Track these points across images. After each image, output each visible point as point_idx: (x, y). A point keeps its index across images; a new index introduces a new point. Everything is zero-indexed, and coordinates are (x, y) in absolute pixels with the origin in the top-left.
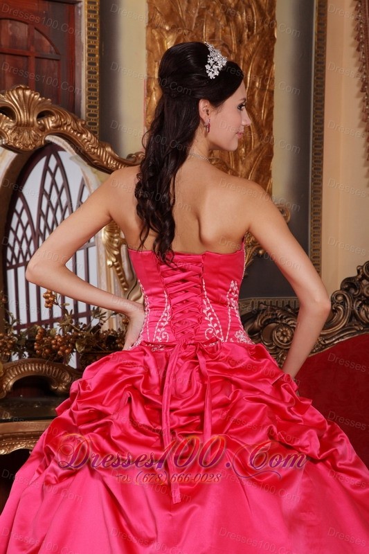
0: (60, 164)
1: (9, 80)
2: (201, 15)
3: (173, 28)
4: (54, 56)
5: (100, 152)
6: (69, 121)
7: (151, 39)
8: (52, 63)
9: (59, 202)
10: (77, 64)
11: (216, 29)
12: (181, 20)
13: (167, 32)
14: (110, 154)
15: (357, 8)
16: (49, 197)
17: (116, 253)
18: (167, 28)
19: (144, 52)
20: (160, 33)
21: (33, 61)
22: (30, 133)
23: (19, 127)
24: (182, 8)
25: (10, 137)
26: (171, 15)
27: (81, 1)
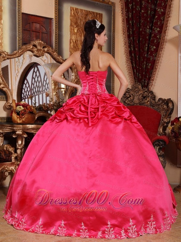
0: (38, 70)
3: (77, 26)
4: (46, 32)
5: (58, 58)
6: (51, 49)
7: (71, 29)
8: (45, 34)
9: (38, 80)
10: (52, 35)
12: (79, 24)
13: (75, 27)
14: (61, 59)
15: (123, 24)
16: (35, 79)
17: (56, 91)
18: (75, 26)
19: (69, 32)
20: (73, 27)
21: (41, 33)
22: (41, 52)
23: (38, 50)
24: (79, 21)
25: (36, 53)
26: (76, 23)
27: (53, 19)
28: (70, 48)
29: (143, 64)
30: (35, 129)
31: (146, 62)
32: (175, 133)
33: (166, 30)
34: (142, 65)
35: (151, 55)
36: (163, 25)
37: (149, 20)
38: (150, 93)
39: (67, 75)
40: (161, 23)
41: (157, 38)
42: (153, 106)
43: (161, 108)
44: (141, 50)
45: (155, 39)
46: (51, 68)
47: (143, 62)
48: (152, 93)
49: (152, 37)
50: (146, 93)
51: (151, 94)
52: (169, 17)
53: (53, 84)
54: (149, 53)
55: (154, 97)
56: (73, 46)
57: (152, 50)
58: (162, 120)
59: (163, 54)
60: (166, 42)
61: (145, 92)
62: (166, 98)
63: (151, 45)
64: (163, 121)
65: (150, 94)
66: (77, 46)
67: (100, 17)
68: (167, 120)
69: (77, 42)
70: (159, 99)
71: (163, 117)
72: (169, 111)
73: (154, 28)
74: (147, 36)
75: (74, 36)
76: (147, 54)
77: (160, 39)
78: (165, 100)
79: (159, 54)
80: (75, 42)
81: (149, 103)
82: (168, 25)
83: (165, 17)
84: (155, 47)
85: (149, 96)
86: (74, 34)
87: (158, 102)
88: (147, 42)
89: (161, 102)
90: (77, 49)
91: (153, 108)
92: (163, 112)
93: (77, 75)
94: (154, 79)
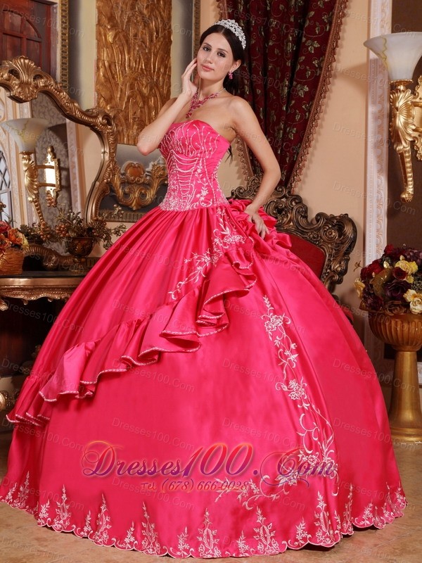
1: (9, 53)
2: (129, 21)
3: (113, 27)
4: (37, 39)
5: (71, 105)
6: (52, 82)
7: (99, 34)
8: (36, 44)
10: (53, 46)
11: (138, 30)
12: (117, 22)
13: (109, 29)
14: (77, 108)
17: (35, 192)
18: (109, 27)
19: (95, 42)
20: (104, 30)
21: (25, 40)
22: (29, 89)
23: (23, 85)
24: (118, 14)
25: (16, 90)
26: (111, 18)
27: (56, 3)
28: (98, 82)
29: (276, 128)
30: (27, 290)
31: (285, 124)
32: (376, 297)
33: (337, 46)
34: (274, 131)
35: (298, 106)
36: (329, 36)
37: (292, 20)
38: (294, 200)
39: (61, 151)
40: (322, 30)
41: (313, 67)
42: (303, 233)
43: (324, 237)
44: (272, 94)
45: (308, 68)
46: (21, 133)
47: (277, 123)
48: (298, 199)
49: (301, 64)
50: (284, 200)
51: (296, 203)
52: (344, 15)
53: (26, 174)
54: (293, 102)
55: (304, 212)
56: (104, 76)
57: (301, 94)
58: (328, 265)
59: (327, 106)
60: (335, 77)
61: (282, 198)
62: (337, 214)
63: (298, 83)
64: (330, 269)
65: (293, 203)
66: (113, 78)
67: (167, 6)
68: (340, 266)
69: (113, 67)
70: (318, 215)
71: (329, 260)
72: (346, 246)
73: (306, 41)
74: (288, 59)
75: (105, 53)
76: (288, 104)
77: (321, 68)
78: (334, 217)
79: (318, 105)
80: (110, 66)
81: (291, 224)
82: (341, 34)
83: (333, 14)
84: (306, 89)
85: (293, 208)
86: (107, 48)
87: (315, 222)
88: (289, 74)
89: (322, 222)
90: (113, 85)
91: (303, 238)
92: (330, 246)
93: (113, 152)
94: (304, 165)
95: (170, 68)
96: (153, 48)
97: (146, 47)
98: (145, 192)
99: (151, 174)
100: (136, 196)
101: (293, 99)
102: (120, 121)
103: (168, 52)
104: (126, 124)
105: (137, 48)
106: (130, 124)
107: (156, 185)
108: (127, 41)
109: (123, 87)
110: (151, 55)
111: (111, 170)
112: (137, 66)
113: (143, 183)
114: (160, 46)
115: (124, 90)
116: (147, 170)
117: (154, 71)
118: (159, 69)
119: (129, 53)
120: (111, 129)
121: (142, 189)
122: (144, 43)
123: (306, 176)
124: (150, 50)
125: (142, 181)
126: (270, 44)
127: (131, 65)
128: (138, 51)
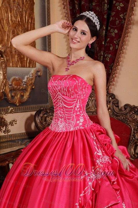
29: (99, 55)
33: (134, 6)
34: (98, 56)
35: (111, 42)
38: (111, 96)
41: (120, 18)
42: (117, 116)
43: (130, 119)
45: (117, 19)
48: (113, 96)
49: (113, 17)
51: (112, 98)
54: (109, 39)
55: (117, 103)
57: (113, 35)
58: (133, 136)
59: (129, 41)
60: (133, 24)
63: (111, 28)
65: (110, 99)
66: (3, 28)
70: (125, 105)
71: (134, 132)
73: (115, 3)
74: (105, 14)
76: (105, 40)
77: (125, 19)
78: (135, 107)
79: (123, 41)
84: (116, 31)
85: (110, 101)
87: (123, 109)
88: (105, 23)
89: (128, 109)
90: (3, 32)
91: (117, 119)
92: (134, 124)
93: (5, 73)
94: (116, 76)
95: (34, 19)
96: (24, 8)
97: (20, 7)
98: (23, 94)
99: (26, 83)
100: (19, 97)
101: (108, 38)
102: (8, 54)
103: (32, 9)
104: (11, 55)
105: (15, 9)
106: (13, 54)
107: (29, 90)
108: (9, 5)
109: (9, 33)
110: (23, 12)
111: (4, 84)
112: (16, 20)
113: (22, 89)
114: (28, 6)
115: (9, 35)
116: (24, 81)
117: (25, 22)
118: (28, 20)
119: (11, 12)
120: (3, 60)
121: (21, 93)
122: (19, 5)
123: (117, 82)
124: (22, 9)
125: (21, 88)
126: (94, 4)
127: (12, 19)
128: (16, 10)
